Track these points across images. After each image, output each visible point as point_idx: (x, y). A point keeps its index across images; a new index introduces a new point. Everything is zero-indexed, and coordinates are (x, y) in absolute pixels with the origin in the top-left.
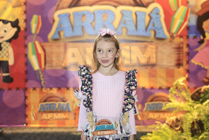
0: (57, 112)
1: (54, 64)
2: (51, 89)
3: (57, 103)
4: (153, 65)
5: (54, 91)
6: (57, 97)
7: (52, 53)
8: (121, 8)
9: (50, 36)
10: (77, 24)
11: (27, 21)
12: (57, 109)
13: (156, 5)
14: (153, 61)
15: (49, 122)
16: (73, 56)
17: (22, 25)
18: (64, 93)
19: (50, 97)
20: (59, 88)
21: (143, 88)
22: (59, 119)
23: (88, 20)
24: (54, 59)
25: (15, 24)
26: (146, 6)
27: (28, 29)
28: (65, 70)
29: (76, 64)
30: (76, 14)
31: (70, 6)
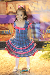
0: (5, 35)
1: (2, 12)
2: (1, 24)
3: (5, 31)
5: (3, 25)
6: (4, 28)
7: (1, 7)
12: (5, 34)
15: (2, 39)
16: (11, 8)
18: (7, 26)
19: (1, 28)
20: (5, 24)
22: (6, 38)
24: (2, 10)
28: (7, 15)
29: (12, 12)
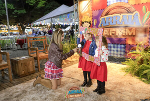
4: (134, 36)
8: (122, 14)
9: (99, 26)
10: (107, 21)
11: (93, 21)
13: (137, 12)
14: (134, 34)
16: (106, 32)
17: (91, 23)
21: (130, 45)
23: (111, 20)
25: (90, 23)
26: (132, 13)
27: (93, 24)
30: (107, 18)
31: (105, 16)
